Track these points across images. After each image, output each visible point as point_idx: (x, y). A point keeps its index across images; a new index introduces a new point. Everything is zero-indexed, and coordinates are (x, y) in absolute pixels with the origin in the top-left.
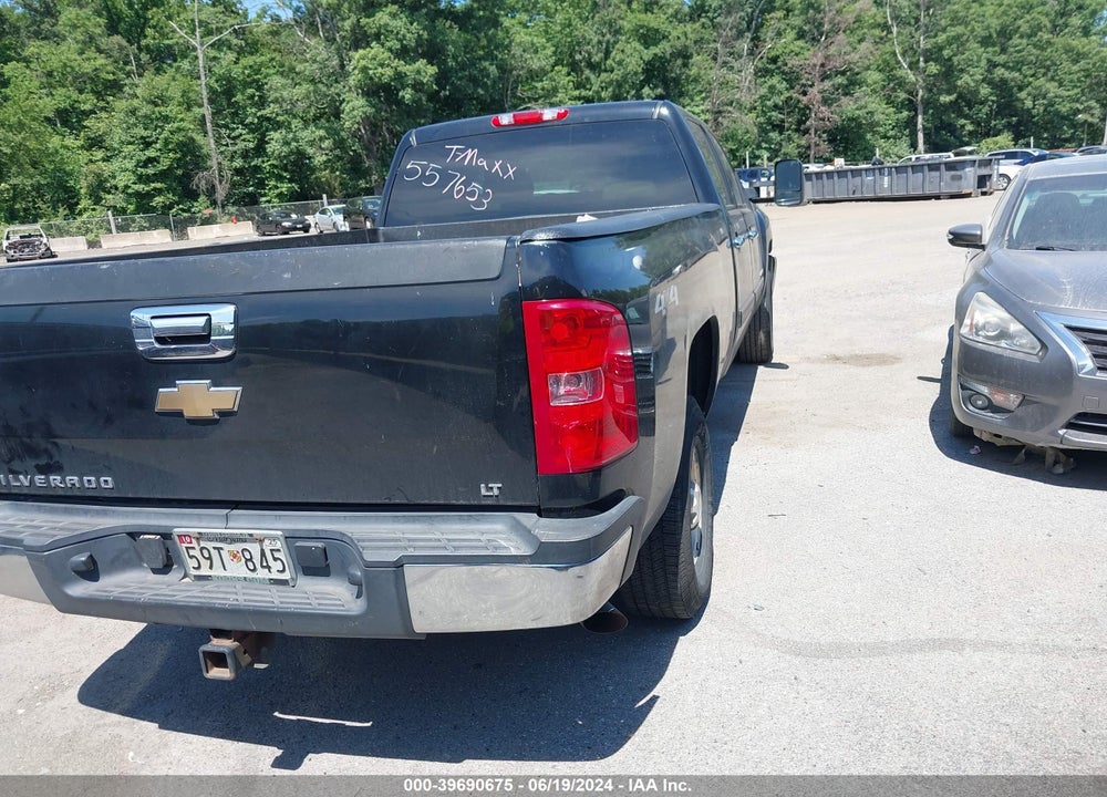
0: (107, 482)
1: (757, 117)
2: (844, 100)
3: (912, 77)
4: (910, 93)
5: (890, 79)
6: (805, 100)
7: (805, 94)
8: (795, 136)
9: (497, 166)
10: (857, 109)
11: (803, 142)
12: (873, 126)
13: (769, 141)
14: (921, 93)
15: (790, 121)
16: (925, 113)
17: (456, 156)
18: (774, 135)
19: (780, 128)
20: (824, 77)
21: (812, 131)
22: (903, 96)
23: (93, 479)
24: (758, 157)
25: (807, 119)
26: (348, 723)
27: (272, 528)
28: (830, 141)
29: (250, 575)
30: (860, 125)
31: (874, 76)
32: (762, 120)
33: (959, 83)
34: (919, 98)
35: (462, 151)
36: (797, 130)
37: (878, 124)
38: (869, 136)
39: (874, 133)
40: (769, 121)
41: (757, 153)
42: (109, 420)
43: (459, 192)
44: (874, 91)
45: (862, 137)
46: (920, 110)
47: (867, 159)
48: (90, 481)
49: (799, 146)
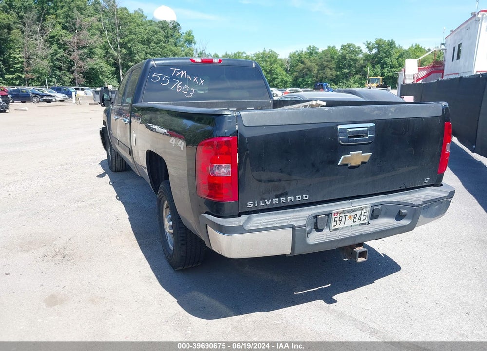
0: (306, 197)
1: (49, 63)
2: (89, 60)
3: (116, 54)
4: (115, 60)
5: (107, 53)
6: (71, 58)
7: (70, 55)
8: (67, 73)
9: (196, 79)
10: (95, 65)
11: (71, 76)
12: (102, 73)
13: (55, 74)
14: (120, 61)
15: (64, 66)
16: (122, 69)
17: (176, 73)
18: (58, 72)
19: (60, 69)
20: (79, 48)
21: (76, 72)
22: (113, 61)
23: (300, 196)
24: (51, 82)
25: (72, 66)
26: (323, 287)
27: (366, 204)
28: (84, 77)
29: (353, 224)
30: (97, 72)
31: (100, 51)
32: (52, 64)
33: (135, 58)
34: (120, 62)
35: (179, 71)
36: (68, 70)
37: (105, 72)
38: (100, 76)
39: (104, 75)
40: (55, 66)
41: (50, 79)
42: (318, 170)
43: (179, 88)
44: (100, 57)
45: (98, 77)
46: (121, 68)
47: (100, 86)
48: (299, 198)
49: (70, 78)
